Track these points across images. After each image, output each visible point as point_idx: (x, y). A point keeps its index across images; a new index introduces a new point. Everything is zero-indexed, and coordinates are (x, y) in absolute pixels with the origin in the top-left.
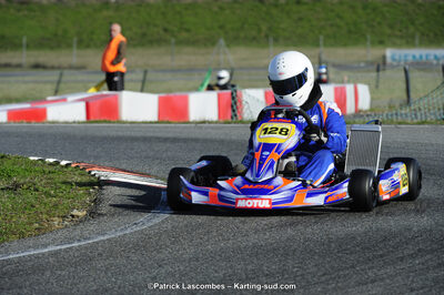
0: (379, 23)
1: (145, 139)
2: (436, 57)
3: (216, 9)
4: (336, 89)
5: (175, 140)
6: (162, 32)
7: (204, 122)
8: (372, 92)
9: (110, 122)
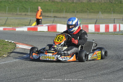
3: (100, 4)
4: (114, 25)
6: (86, 10)
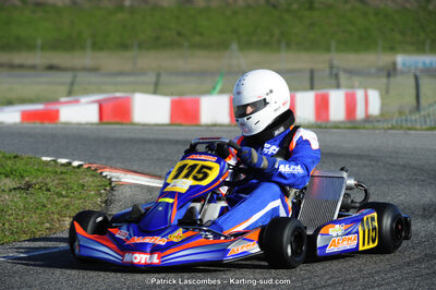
0: (391, 30)
3: (229, 13)
4: (347, 95)
5: (186, 142)
6: (175, 36)
7: (215, 125)
8: (382, 97)
9: (122, 124)
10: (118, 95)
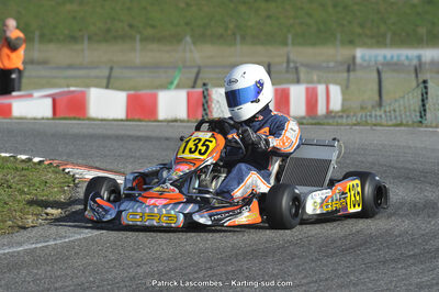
0: (350, 22)
1: (118, 138)
2: (407, 57)
3: (182, 5)
5: (147, 139)
6: (127, 28)
7: (176, 121)
8: (343, 93)
9: (79, 119)
10: (72, 89)
